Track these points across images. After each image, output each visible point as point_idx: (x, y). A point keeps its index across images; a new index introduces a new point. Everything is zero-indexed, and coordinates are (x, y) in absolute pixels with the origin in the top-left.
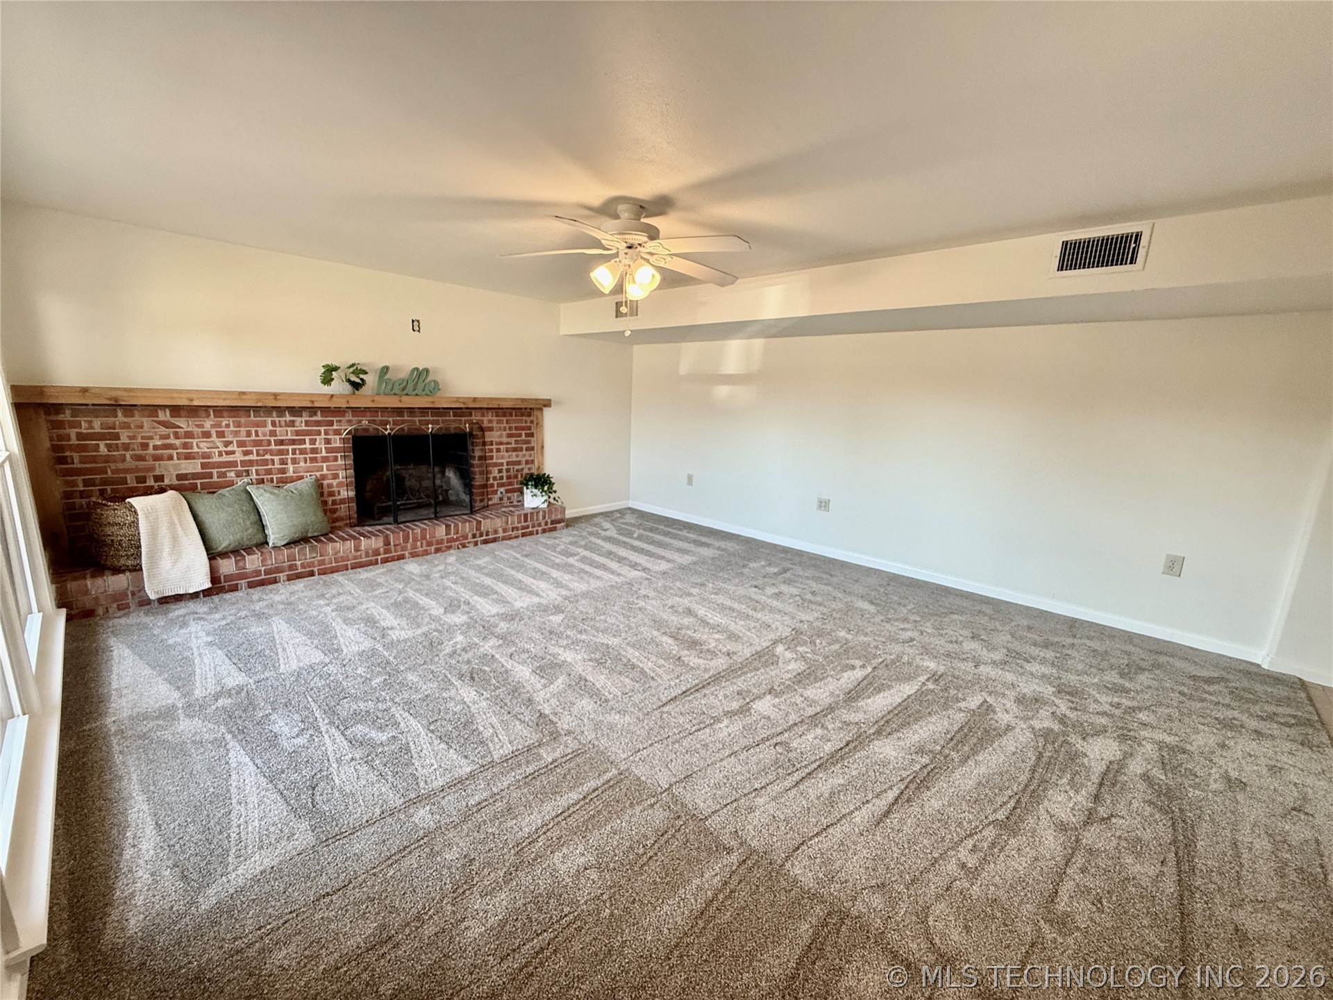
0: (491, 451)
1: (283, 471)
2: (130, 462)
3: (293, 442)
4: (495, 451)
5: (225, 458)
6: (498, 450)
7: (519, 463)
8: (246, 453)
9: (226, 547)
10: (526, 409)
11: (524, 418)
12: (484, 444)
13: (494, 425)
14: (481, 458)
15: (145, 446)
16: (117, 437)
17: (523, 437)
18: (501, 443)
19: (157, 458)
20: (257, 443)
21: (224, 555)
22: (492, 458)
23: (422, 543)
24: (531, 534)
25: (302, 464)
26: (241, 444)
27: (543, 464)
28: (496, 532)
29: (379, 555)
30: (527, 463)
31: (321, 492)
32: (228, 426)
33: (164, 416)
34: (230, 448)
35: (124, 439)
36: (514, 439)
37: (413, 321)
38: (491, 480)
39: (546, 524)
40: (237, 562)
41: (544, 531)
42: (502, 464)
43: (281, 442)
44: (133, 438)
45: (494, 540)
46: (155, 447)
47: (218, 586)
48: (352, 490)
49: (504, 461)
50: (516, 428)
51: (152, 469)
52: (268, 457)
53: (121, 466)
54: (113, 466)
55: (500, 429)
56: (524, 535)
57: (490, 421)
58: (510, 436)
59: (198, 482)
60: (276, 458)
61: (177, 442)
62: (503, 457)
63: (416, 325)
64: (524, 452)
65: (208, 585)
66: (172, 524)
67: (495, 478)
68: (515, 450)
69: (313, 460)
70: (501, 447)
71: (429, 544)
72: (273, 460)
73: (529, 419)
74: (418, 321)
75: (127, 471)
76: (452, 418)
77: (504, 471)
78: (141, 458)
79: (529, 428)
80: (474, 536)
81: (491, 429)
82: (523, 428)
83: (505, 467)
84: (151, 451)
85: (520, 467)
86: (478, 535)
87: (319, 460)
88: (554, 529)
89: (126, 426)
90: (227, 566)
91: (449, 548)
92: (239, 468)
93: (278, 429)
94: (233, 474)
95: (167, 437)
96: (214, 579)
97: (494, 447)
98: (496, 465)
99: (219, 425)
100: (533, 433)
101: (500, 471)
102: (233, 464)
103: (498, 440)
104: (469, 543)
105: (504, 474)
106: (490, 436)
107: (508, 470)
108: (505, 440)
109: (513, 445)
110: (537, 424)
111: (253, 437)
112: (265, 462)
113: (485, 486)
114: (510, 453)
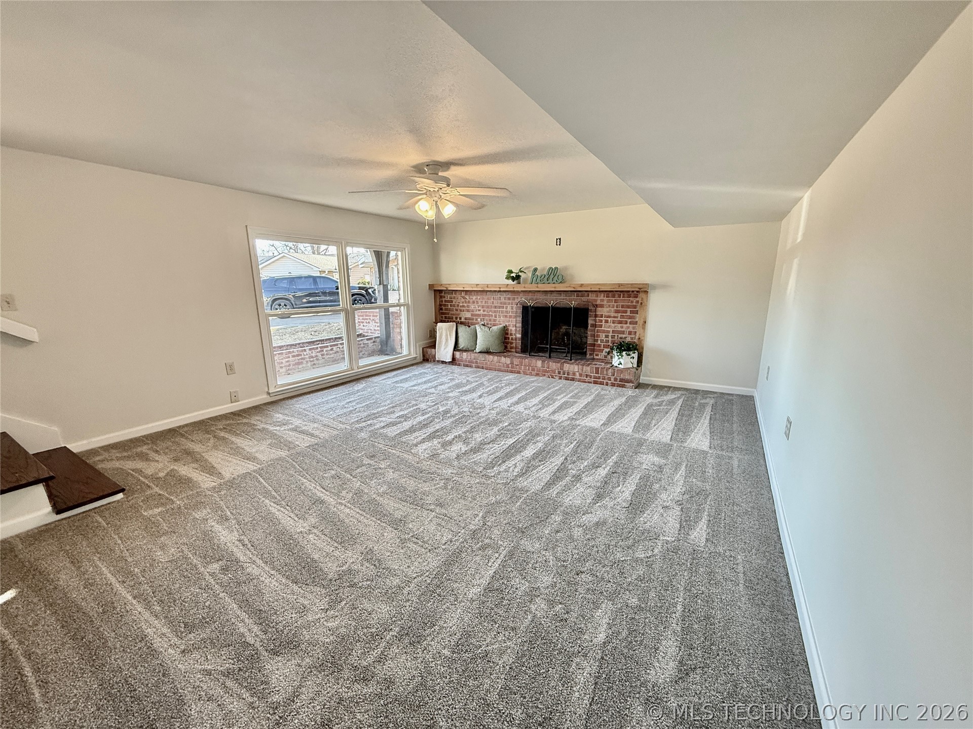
0: (601, 321)
1: (495, 320)
2: (455, 312)
3: (500, 307)
4: (604, 321)
5: (478, 313)
6: (607, 322)
7: (623, 333)
8: (484, 311)
9: (463, 348)
10: (633, 291)
11: (631, 299)
12: (596, 316)
13: (605, 303)
14: (593, 325)
15: (458, 305)
16: (452, 302)
17: (628, 314)
18: (609, 317)
19: (461, 311)
20: (488, 307)
21: (459, 350)
22: (601, 326)
23: (529, 368)
24: (602, 383)
25: (502, 318)
26: (483, 307)
27: (644, 336)
28: (574, 374)
29: (509, 368)
30: (630, 333)
31: (505, 332)
32: (480, 299)
33: (463, 294)
34: (479, 308)
35: (454, 303)
36: (620, 314)
37: (557, 239)
38: (599, 341)
39: (616, 380)
40: (460, 354)
41: (613, 385)
42: (608, 332)
43: (495, 307)
44: (456, 302)
45: (573, 379)
46: (461, 307)
47: (454, 361)
48: (519, 334)
49: (611, 330)
50: (623, 306)
51: (459, 315)
52: (490, 313)
53: (452, 312)
54: (451, 312)
55: (609, 306)
56: (595, 383)
57: (602, 300)
58: (617, 312)
59: (470, 321)
60: (493, 314)
61: (466, 305)
62: (609, 327)
63: (559, 241)
64: (628, 325)
65: (450, 360)
66: (447, 335)
67: (602, 341)
68: (620, 322)
69: (506, 316)
70: (609, 319)
71: (533, 370)
72: (492, 315)
73: (635, 300)
74: (560, 239)
75: (453, 314)
76: (575, 297)
77: (610, 337)
78: (457, 310)
79: (635, 307)
80: (559, 373)
81: (602, 306)
82: (628, 307)
83: (610, 334)
84: (459, 308)
85: (624, 336)
86: (562, 373)
87: (508, 317)
88: (623, 386)
89: (454, 298)
90: (458, 354)
91: (544, 375)
92: (481, 317)
93: (495, 301)
94: (479, 320)
95: (463, 303)
96: (454, 359)
97: (603, 319)
98: (604, 332)
99: (477, 299)
100: (637, 311)
101: (607, 336)
102: (479, 315)
103: (607, 314)
104: (556, 376)
105: (610, 339)
106: (600, 311)
107: (613, 337)
108: (613, 314)
109: (619, 319)
110: (641, 303)
111: (486, 305)
112: (489, 316)
113: (594, 345)
114: (616, 325)
